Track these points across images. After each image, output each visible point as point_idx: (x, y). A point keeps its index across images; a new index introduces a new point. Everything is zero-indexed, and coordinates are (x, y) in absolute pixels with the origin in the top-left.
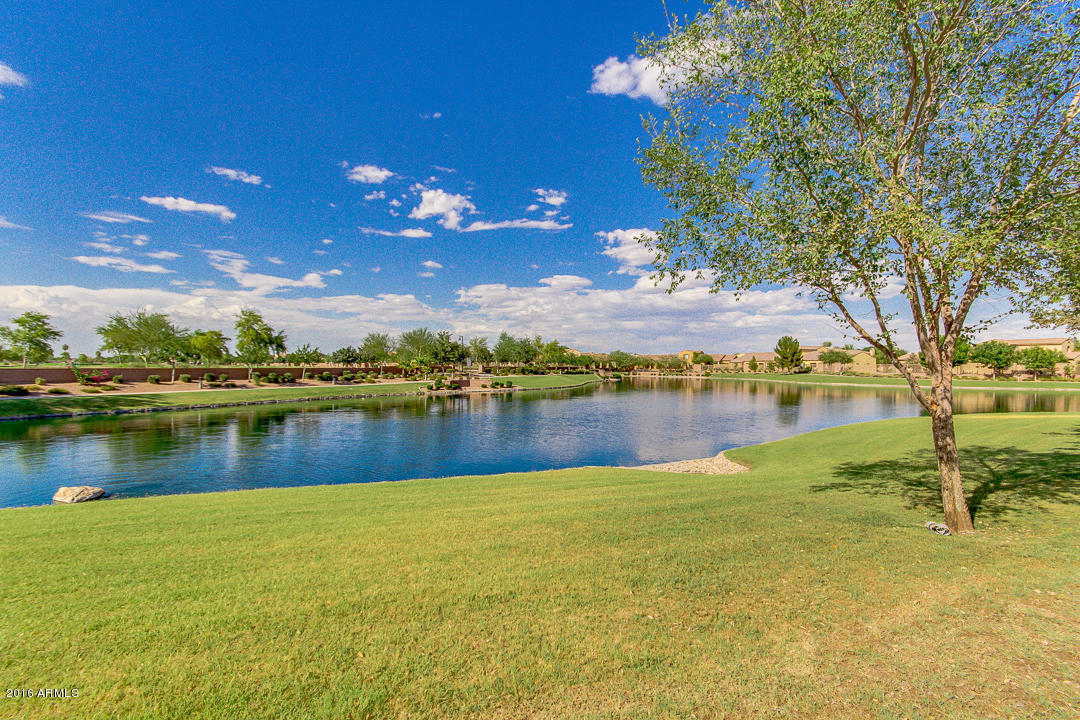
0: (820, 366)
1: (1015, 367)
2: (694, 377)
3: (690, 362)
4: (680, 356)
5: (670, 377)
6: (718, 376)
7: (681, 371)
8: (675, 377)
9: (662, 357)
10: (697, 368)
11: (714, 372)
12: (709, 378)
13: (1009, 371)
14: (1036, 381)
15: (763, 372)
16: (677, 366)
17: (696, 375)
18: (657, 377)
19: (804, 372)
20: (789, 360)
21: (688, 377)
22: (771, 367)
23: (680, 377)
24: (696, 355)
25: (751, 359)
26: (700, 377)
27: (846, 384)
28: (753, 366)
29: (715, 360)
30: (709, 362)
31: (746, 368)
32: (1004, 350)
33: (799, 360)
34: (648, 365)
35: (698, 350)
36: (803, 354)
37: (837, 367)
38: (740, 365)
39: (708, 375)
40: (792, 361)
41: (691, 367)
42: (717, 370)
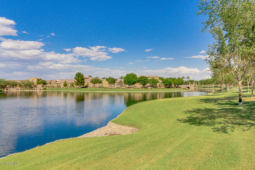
0: (91, 85)
1: (148, 85)
2: (38, 90)
3: (35, 83)
4: (31, 80)
5: (26, 90)
6: (50, 89)
7: (32, 88)
8: (29, 90)
9: (22, 81)
10: (40, 86)
11: (48, 88)
12: (46, 90)
13: (146, 86)
14: (153, 89)
15: (69, 87)
16: (29, 85)
17: (39, 89)
18: (20, 90)
19: (85, 87)
20: (80, 82)
21: (35, 90)
22: (72, 85)
23: (31, 90)
24: (38, 80)
25: (64, 82)
26: (42, 90)
27: (102, 92)
28: (65, 85)
29: (47, 82)
30: (44, 83)
31: (62, 86)
32: (146, 79)
33: (83, 82)
34: (14, 85)
35: (39, 78)
36: (85, 80)
37: (97, 85)
38: (59, 85)
39: (45, 89)
40: (81, 83)
41: (36, 86)
42: (49, 87)
